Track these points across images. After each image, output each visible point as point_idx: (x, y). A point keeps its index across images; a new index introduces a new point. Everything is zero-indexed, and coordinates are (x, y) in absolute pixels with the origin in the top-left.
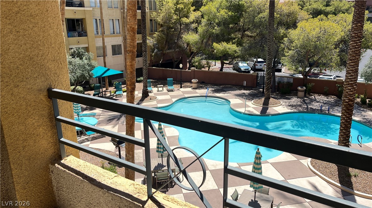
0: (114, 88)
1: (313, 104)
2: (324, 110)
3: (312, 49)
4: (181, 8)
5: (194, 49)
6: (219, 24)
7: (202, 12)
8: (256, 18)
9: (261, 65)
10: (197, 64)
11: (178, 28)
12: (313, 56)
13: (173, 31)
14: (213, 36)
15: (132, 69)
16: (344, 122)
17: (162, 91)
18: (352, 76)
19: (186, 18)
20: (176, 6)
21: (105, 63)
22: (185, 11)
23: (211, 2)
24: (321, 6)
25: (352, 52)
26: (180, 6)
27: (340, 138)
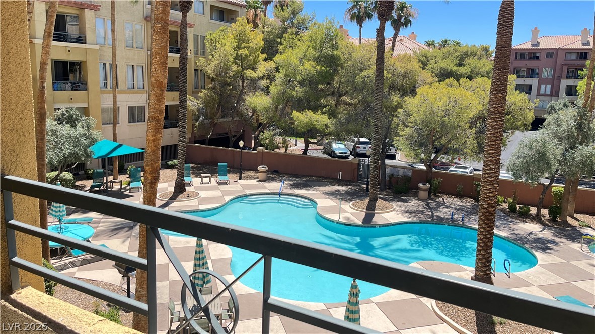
0: (128, 176)
1: (441, 210)
2: (456, 220)
3: (438, 126)
4: (245, 56)
5: (263, 119)
6: (301, 83)
7: (276, 63)
8: (358, 77)
9: (365, 148)
10: (267, 142)
11: (239, 85)
12: (440, 138)
13: (231, 90)
14: (292, 100)
15: (155, 147)
16: (483, 239)
17: (208, 183)
18: (491, 169)
19: (252, 70)
20: (236, 52)
21: (115, 135)
22: (251, 60)
23: (291, 48)
24: (452, 65)
25: (491, 134)
26: (243, 52)
27: (478, 263)
